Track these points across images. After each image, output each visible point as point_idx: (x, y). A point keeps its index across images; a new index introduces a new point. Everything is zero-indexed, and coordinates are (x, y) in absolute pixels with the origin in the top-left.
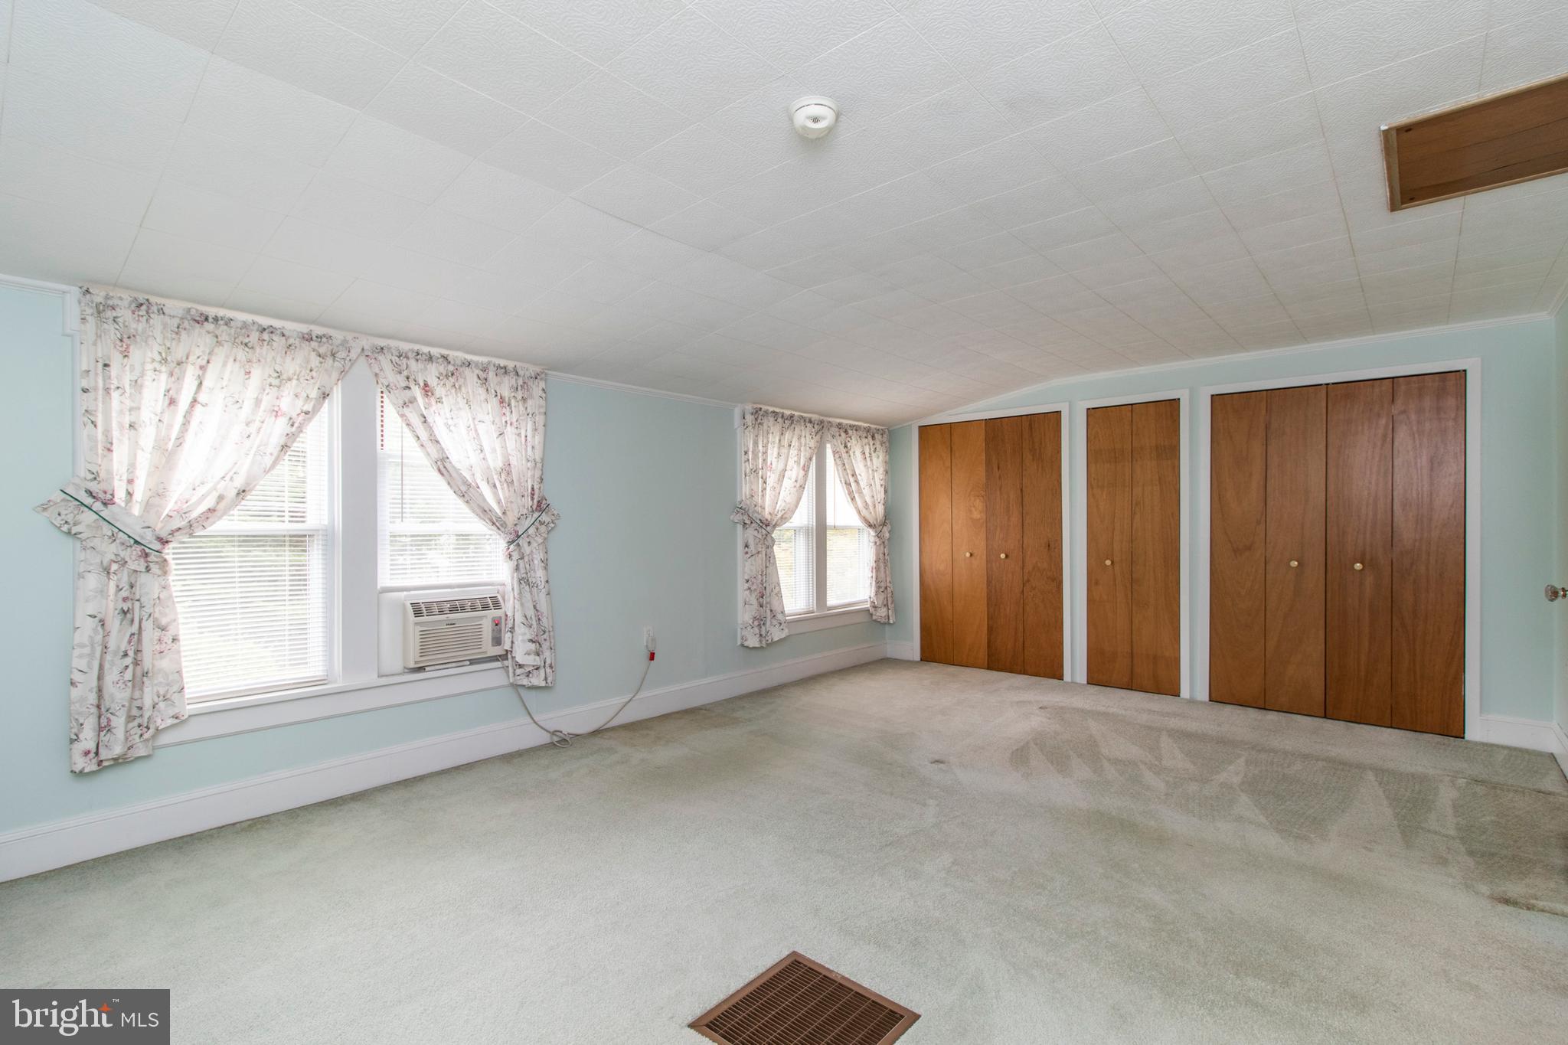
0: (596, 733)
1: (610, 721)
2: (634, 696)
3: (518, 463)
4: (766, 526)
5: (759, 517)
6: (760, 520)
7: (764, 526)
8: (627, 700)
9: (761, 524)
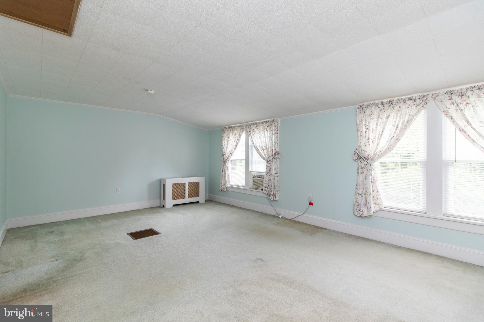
0: (290, 219)
1: (294, 218)
2: (302, 214)
3: (269, 144)
4: (367, 160)
5: (364, 156)
6: (364, 157)
7: (366, 160)
8: (301, 214)
9: (365, 159)
